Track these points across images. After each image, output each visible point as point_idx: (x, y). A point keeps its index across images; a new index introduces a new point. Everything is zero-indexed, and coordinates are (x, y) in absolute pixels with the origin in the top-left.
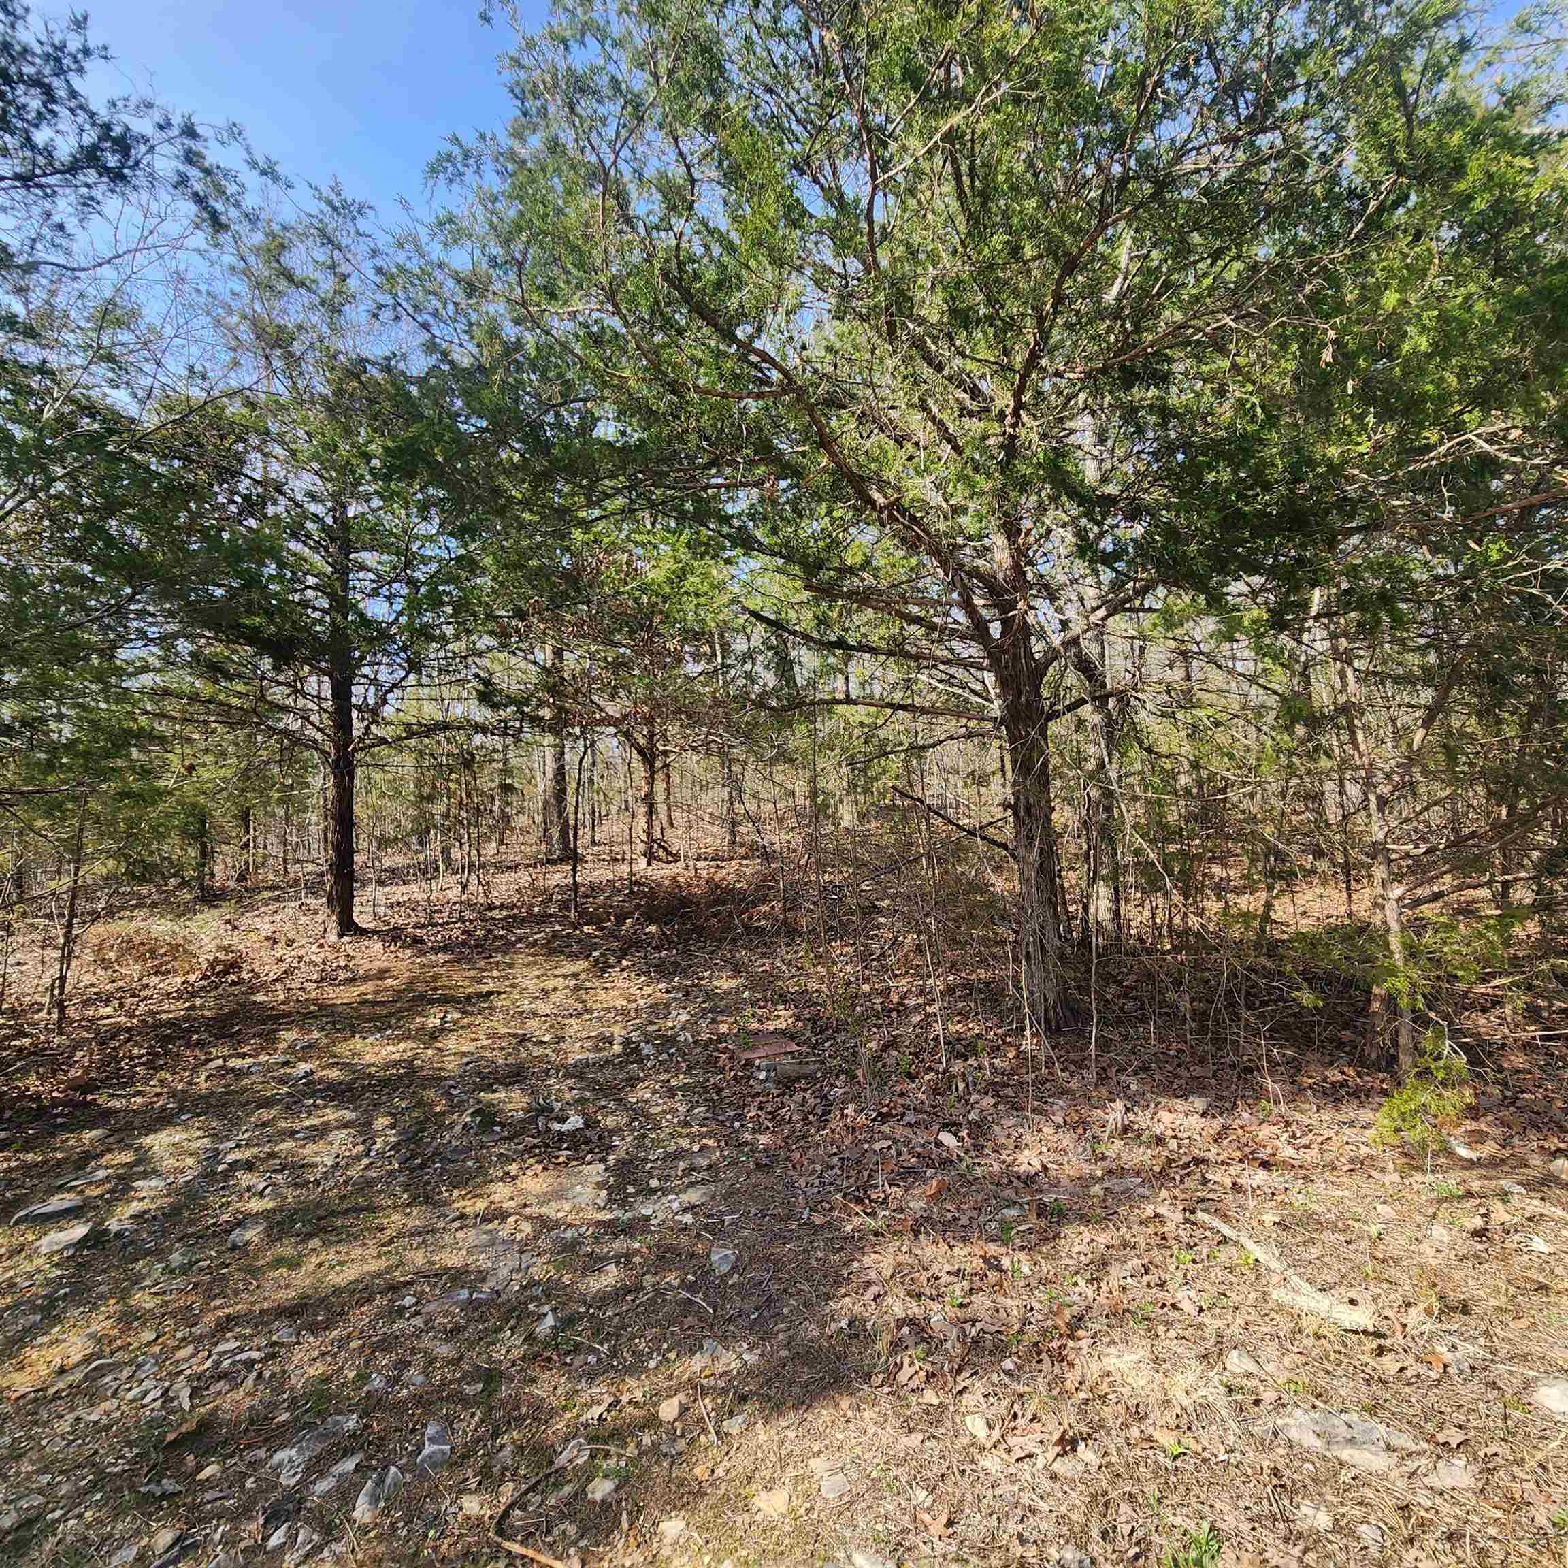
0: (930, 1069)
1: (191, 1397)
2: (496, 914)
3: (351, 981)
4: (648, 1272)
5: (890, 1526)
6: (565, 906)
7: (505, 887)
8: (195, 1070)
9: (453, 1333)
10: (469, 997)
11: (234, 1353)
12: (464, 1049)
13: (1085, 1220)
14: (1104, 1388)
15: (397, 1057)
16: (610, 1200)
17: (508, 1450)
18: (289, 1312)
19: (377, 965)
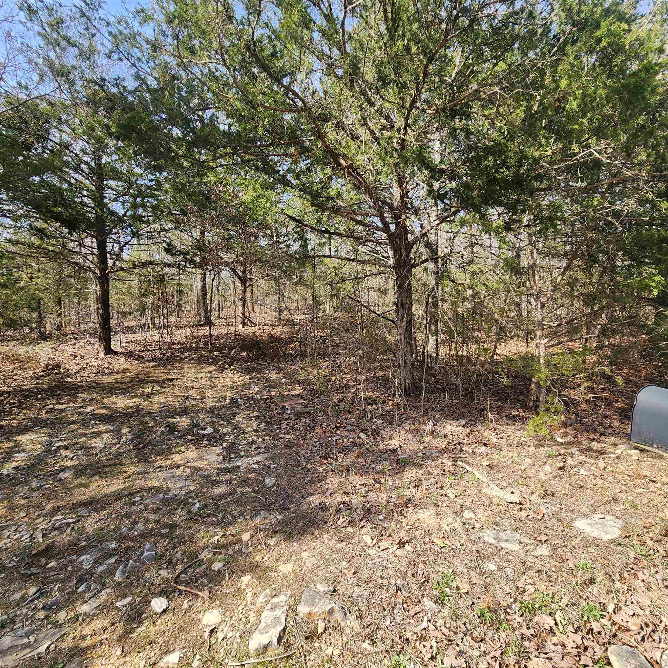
0: (358, 409)
1: (43, 537)
2: (176, 346)
3: (111, 373)
4: (239, 486)
5: (332, 574)
6: (206, 344)
7: (179, 336)
8: (40, 409)
9: (156, 511)
10: (164, 381)
11: (61, 520)
12: (161, 401)
13: (414, 465)
14: (417, 524)
15: (132, 404)
16: (224, 460)
17: (179, 554)
18: (85, 504)
19: (122, 367)
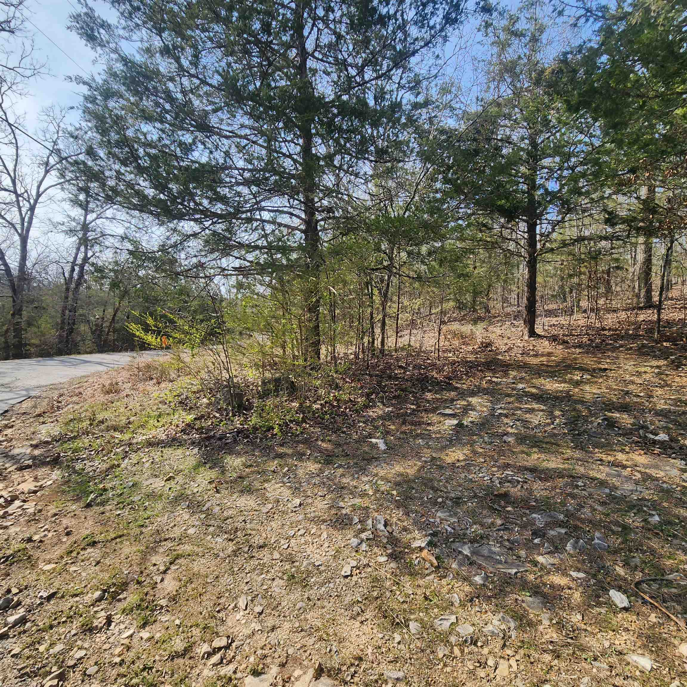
1: (499, 484)
2: (606, 332)
3: (536, 356)
7: (610, 320)
8: (481, 379)
9: (603, 504)
10: (594, 370)
11: (512, 476)
12: (594, 391)
15: (561, 389)
17: (637, 560)
19: (546, 350)
